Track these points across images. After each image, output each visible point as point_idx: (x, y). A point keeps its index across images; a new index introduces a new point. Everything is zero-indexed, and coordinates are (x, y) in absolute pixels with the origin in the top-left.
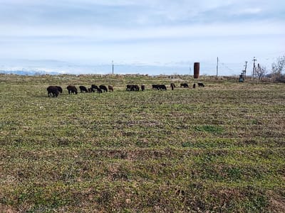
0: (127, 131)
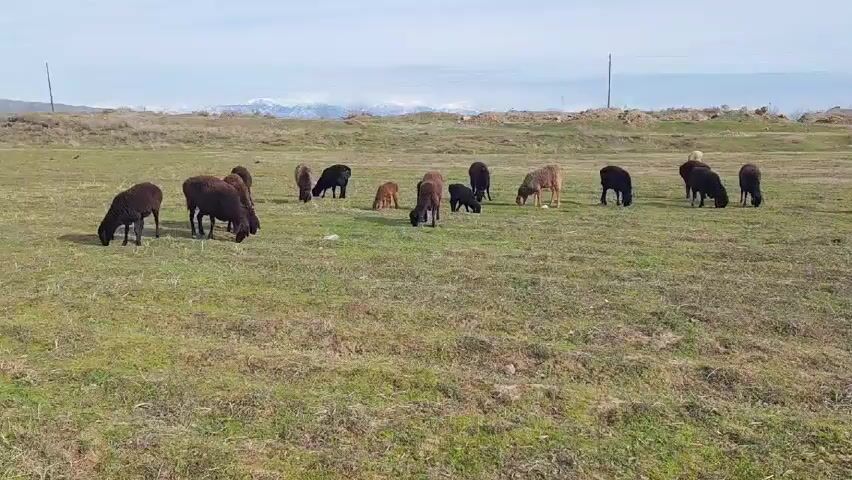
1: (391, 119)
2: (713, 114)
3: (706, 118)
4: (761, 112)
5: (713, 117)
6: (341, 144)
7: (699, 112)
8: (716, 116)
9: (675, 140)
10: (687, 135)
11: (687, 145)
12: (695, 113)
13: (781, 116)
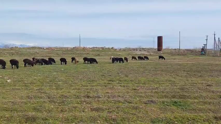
0: (95, 106)
1: (24, 48)
2: (103, 48)
3: (101, 49)
4: (112, 48)
6: (12, 55)
7: (100, 48)
10: (98, 53)
13: (116, 49)
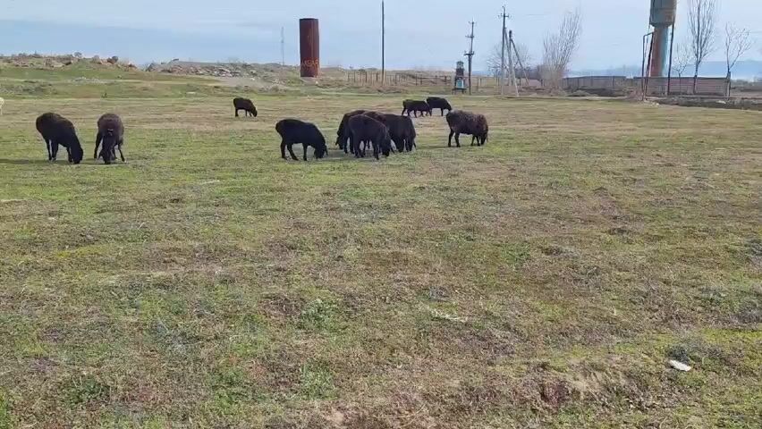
2: (67, 61)
3: (61, 65)
4: (113, 61)
5: (67, 64)
7: (54, 58)
8: (70, 63)
9: (30, 86)
10: (42, 81)
11: (41, 91)
12: (49, 60)
13: (131, 66)
